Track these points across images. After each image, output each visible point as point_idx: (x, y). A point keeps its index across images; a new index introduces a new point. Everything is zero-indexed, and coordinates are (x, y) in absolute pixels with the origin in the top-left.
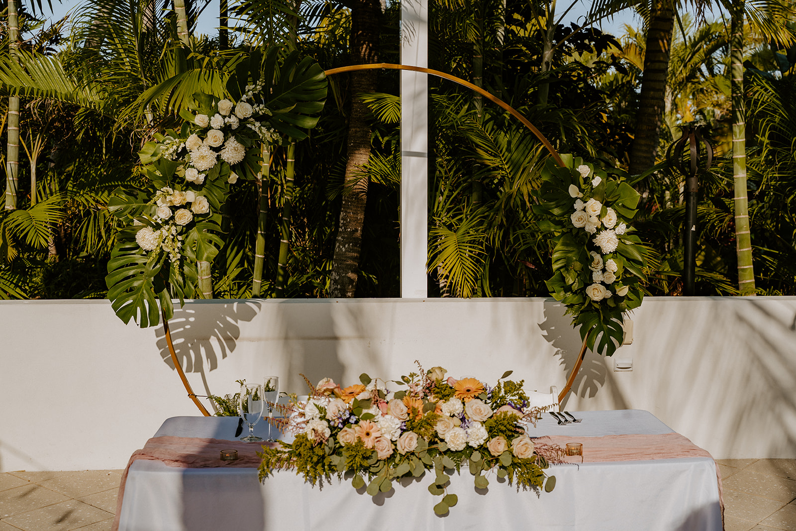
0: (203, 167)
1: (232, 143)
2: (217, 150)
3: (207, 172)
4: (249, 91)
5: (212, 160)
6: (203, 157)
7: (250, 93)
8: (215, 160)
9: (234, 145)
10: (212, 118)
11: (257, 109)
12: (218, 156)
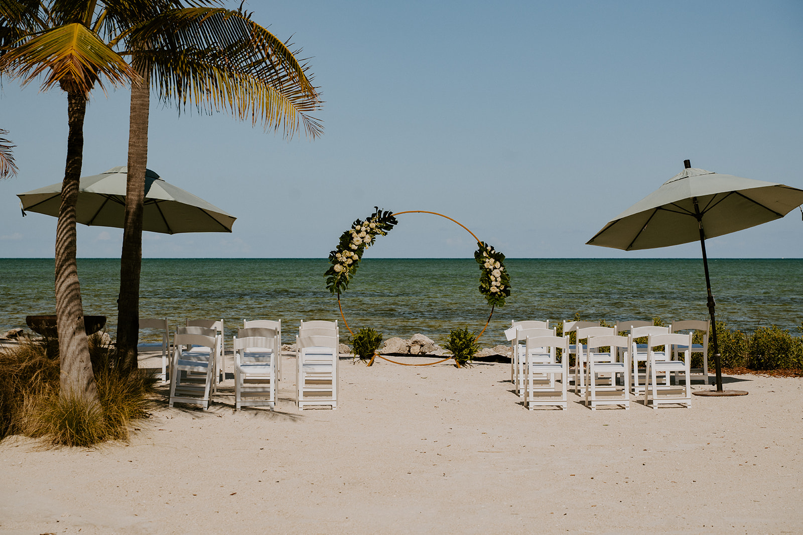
0: (357, 244)
1: (368, 236)
2: (362, 238)
3: (358, 246)
7: (374, 220)
11: (376, 225)
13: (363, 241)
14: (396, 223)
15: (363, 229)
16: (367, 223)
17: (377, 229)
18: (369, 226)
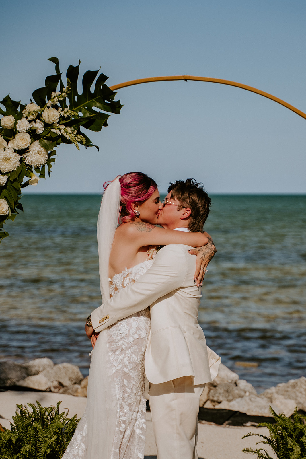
0: (6, 169)
1: (36, 146)
2: (21, 152)
3: (10, 175)
4: (54, 97)
5: (15, 163)
6: (7, 159)
7: (56, 99)
8: (19, 163)
9: (37, 149)
10: (19, 121)
11: (62, 113)
12: (21, 158)
13: (21, 161)
14: (116, 108)
15: (23, 125)
16: (34, 107)
17: (62, 127)
18: (39, 117)
